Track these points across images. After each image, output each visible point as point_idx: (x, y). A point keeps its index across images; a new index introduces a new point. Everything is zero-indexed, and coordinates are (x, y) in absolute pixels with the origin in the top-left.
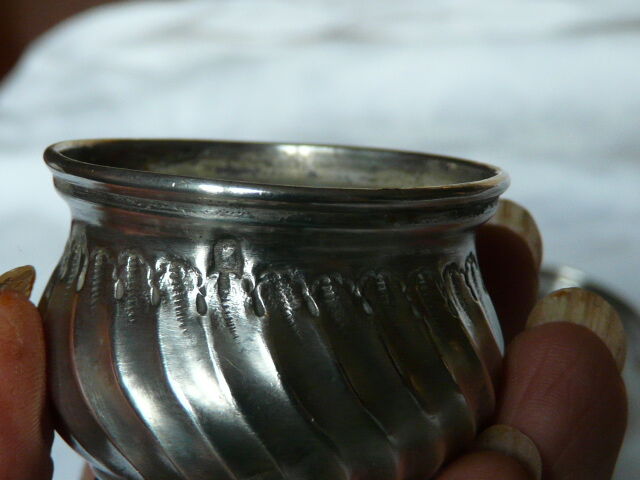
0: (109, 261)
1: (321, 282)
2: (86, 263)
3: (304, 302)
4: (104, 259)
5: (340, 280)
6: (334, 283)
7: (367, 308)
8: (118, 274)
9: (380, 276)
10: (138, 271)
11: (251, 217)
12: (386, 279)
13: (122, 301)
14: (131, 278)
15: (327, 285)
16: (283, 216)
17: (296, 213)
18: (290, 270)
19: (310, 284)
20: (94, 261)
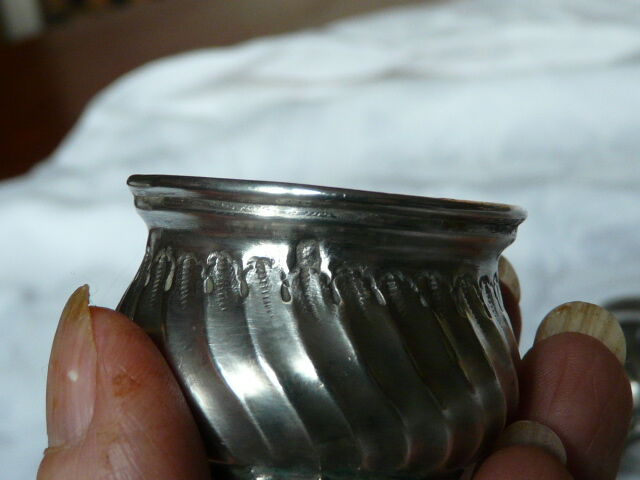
0: (198, 263)
1: (387, 277)
2: (173, 267)
3: (373, 294)
4: (192, 262)
5: (401, 277)
6: (397, 279)
7: (423, 302)
8: (207, 273)
9: (432, 277)
10: (226, 269)
11: (333, 216)
12: (437, 280)
13: (212, 294)
14: (219, 276)
15: (390, 280)
16: (359, 217)
17: (371, 214)
18: (360, 267)
19: (377, 279)
20: (182, 264)
